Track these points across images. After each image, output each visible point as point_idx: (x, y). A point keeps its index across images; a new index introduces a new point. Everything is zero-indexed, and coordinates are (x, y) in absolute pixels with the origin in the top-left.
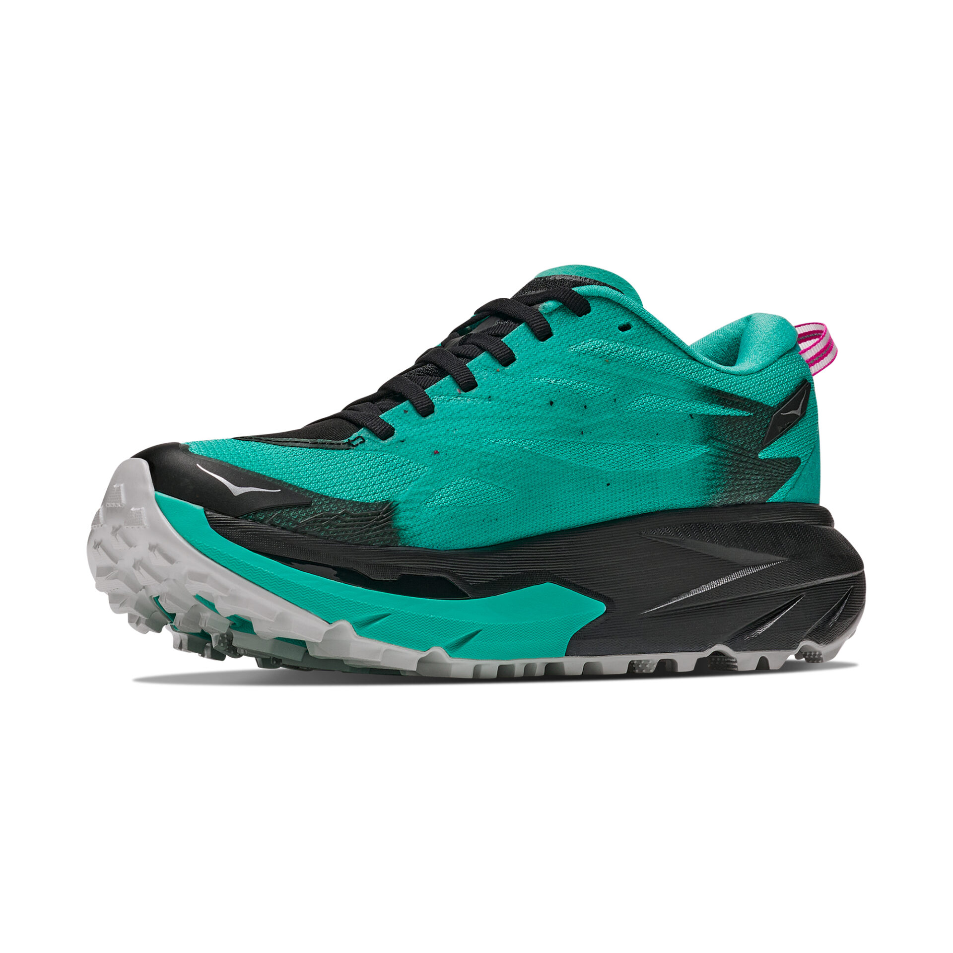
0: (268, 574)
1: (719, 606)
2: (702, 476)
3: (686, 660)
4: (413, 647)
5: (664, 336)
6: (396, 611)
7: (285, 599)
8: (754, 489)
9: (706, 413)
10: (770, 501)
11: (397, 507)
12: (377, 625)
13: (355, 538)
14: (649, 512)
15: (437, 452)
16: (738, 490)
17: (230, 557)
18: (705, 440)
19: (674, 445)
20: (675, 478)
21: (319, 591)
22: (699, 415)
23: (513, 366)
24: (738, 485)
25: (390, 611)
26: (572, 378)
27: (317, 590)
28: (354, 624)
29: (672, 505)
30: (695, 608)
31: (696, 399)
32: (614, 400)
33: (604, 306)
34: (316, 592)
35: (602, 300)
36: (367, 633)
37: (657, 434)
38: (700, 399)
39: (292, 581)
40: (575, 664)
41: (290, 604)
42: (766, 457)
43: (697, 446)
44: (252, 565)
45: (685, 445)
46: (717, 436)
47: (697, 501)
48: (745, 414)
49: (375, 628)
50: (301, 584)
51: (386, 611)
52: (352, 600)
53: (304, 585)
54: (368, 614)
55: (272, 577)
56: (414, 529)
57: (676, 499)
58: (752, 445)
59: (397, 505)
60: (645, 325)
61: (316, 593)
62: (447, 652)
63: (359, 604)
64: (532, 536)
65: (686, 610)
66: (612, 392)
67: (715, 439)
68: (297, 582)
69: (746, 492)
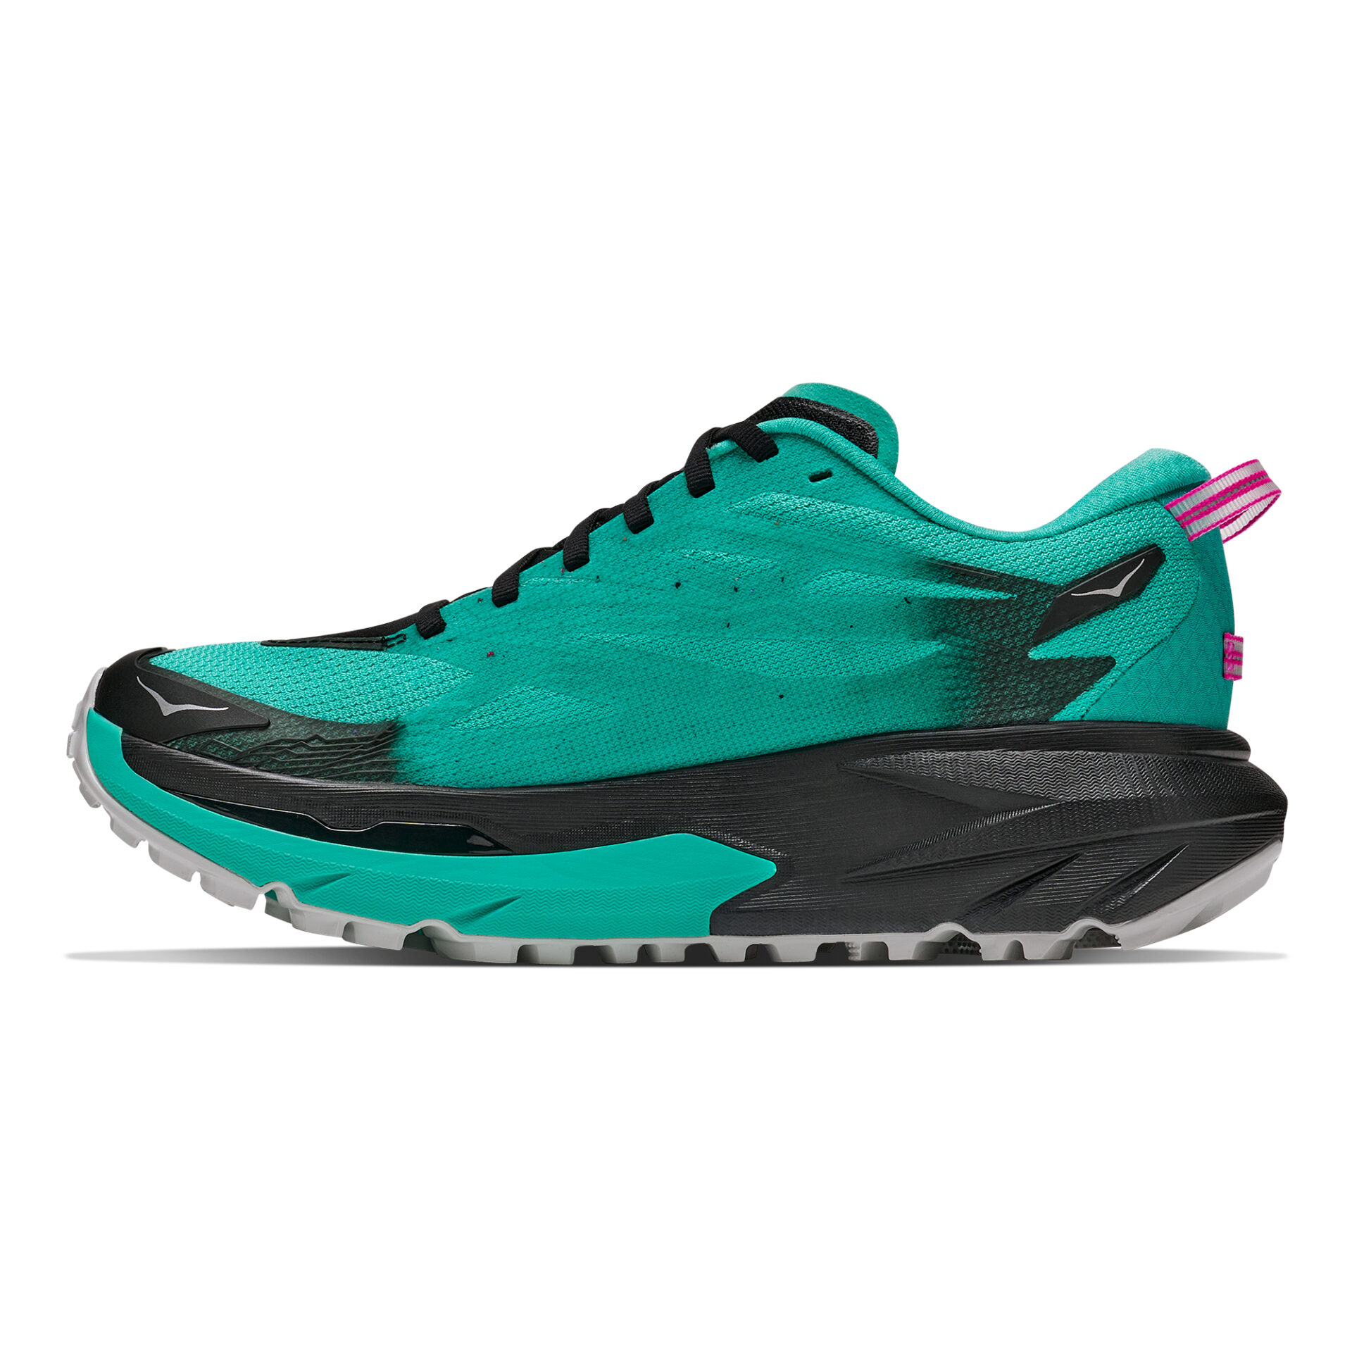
0: (176, 819)
1: (947, 868)
2: (937, 684)
3: (902, 943)
4: (388, 919)
5: (882, 487)
6: (358, 870)
7: (199, 854)
8: (1026, 702)
9: (932, 595)
10: (1056, 720)
11: (404, 729)
12: (325, 889)
13: (323, 771)
14: (861, 734)
15: (492, 654)
16: (999, 704)
17: (134, 797)
18: (933, 634)
19: (883, 640)
20: (894, 688)
21: (241, 842)
22: (921, 599)
23: (648, 531)
24: (997, 697)
25: (348, 870)
26: (719, 549)
27: (238, 841)
28: (293, 887)
29: (897, 725)
30: (911, 871)
31: (913, 576)
32: (781, 580)
33: (799, 447)
34: (237, 843)
35: (799, 438)
36: (312, 899)
37: (851, 627)
38: (922, 577)
39: (205, 829)
40: (734, 945)
41: (206, 860)
42: (1043, 657)
43: (921, 642)
44: (157, 808)
45: (900, 641)
46: (954, 628)
47: (936, 719)
48: (1003, 596)
49: (324, 893)
50: (216, 834)
51: (341, 870)
52: (289, 854)
53: (221, 834)
54: (312, 874)
55: (180, 824)
56: (426, 759)
57: (901, 717)
58: (1016, 640)
59: (404, 726)
60: (856, 473)
61: (237, 845)
62: (453, 927)
63: (299, 861)
64: (671, 769)
65: (899, 873)
66: (779, 568)
67: (952, 632)
68: (211, 831)
69: (1011, 707)
